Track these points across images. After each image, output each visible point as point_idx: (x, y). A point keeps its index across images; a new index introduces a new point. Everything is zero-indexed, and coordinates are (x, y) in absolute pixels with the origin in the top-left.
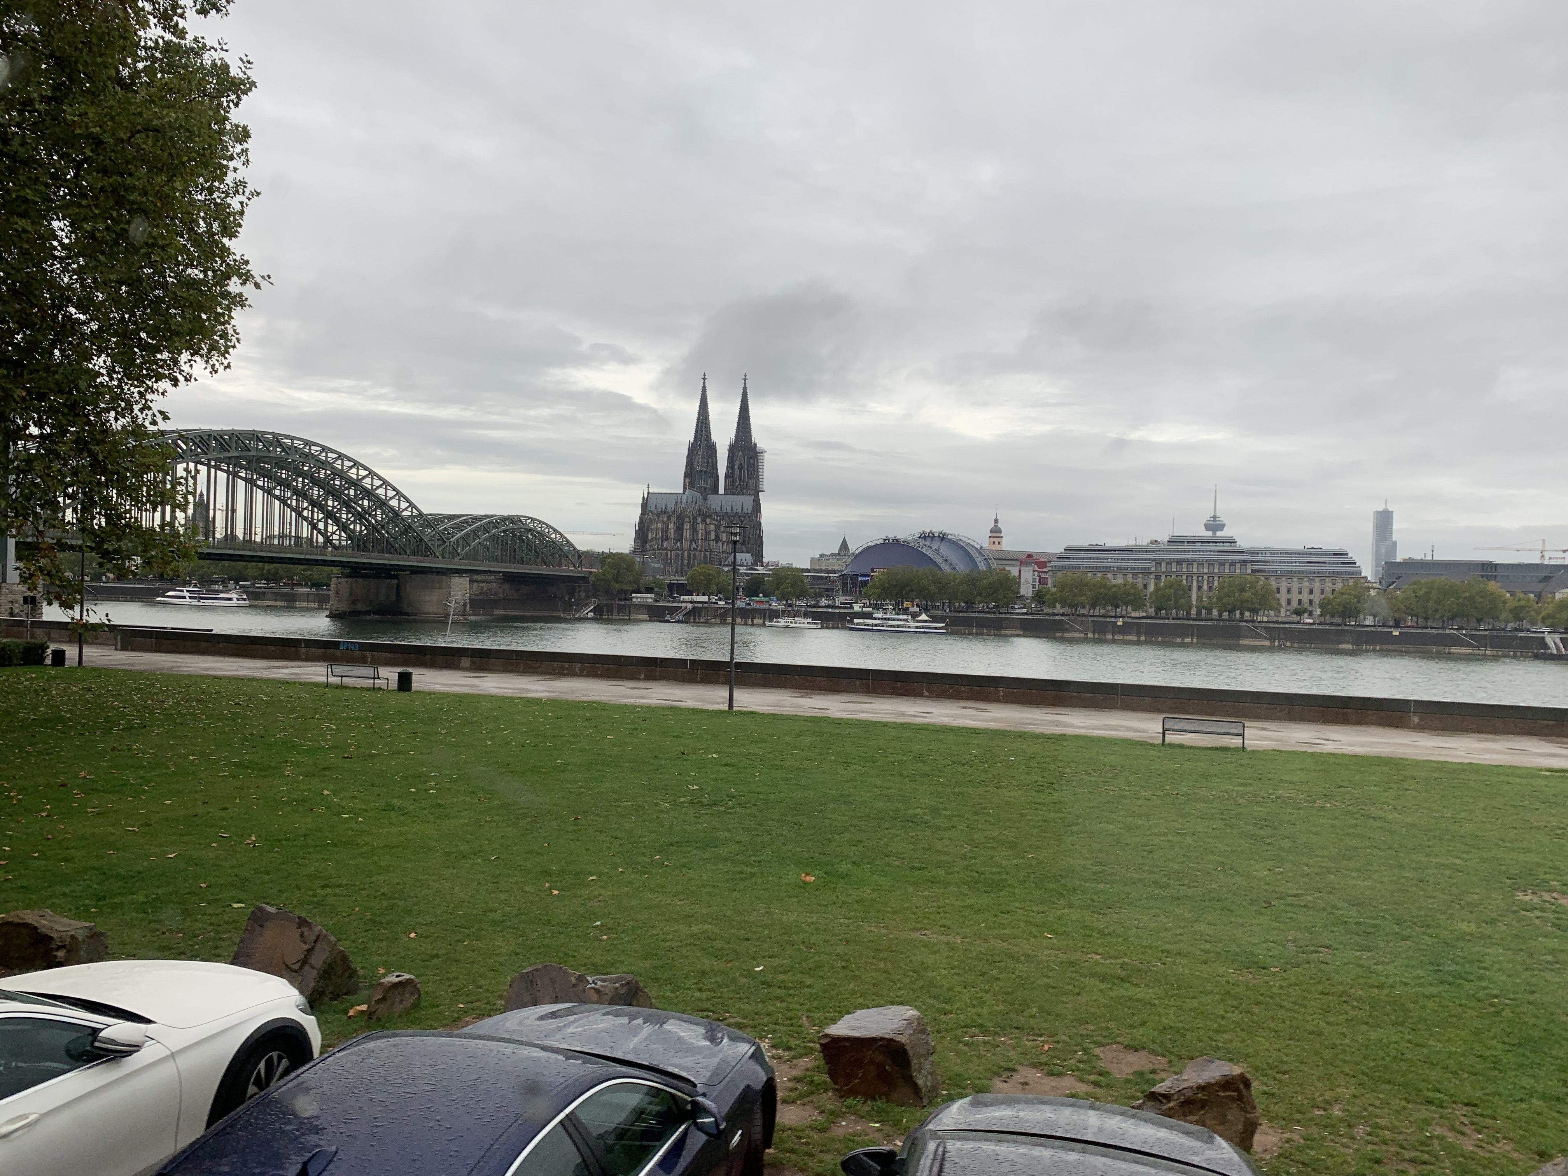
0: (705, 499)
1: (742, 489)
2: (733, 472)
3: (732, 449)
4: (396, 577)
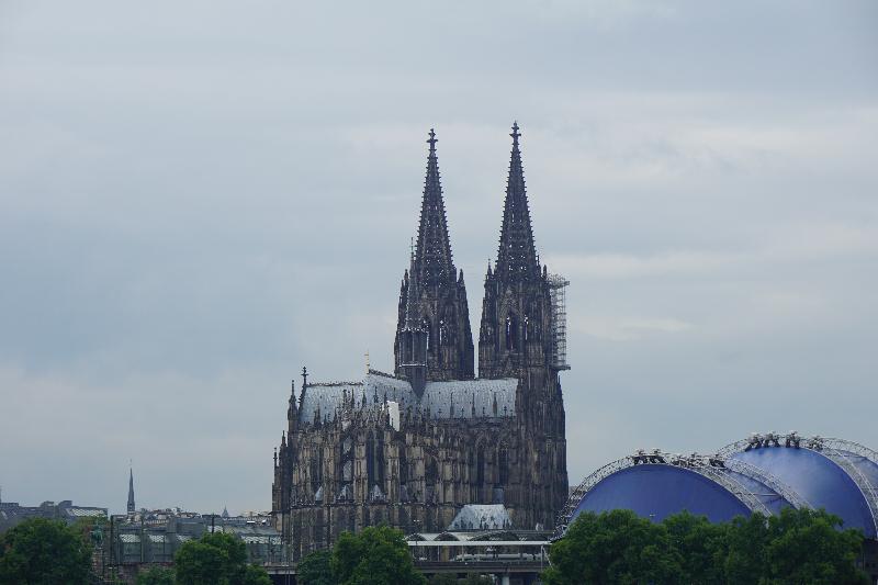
3: (490, 284)
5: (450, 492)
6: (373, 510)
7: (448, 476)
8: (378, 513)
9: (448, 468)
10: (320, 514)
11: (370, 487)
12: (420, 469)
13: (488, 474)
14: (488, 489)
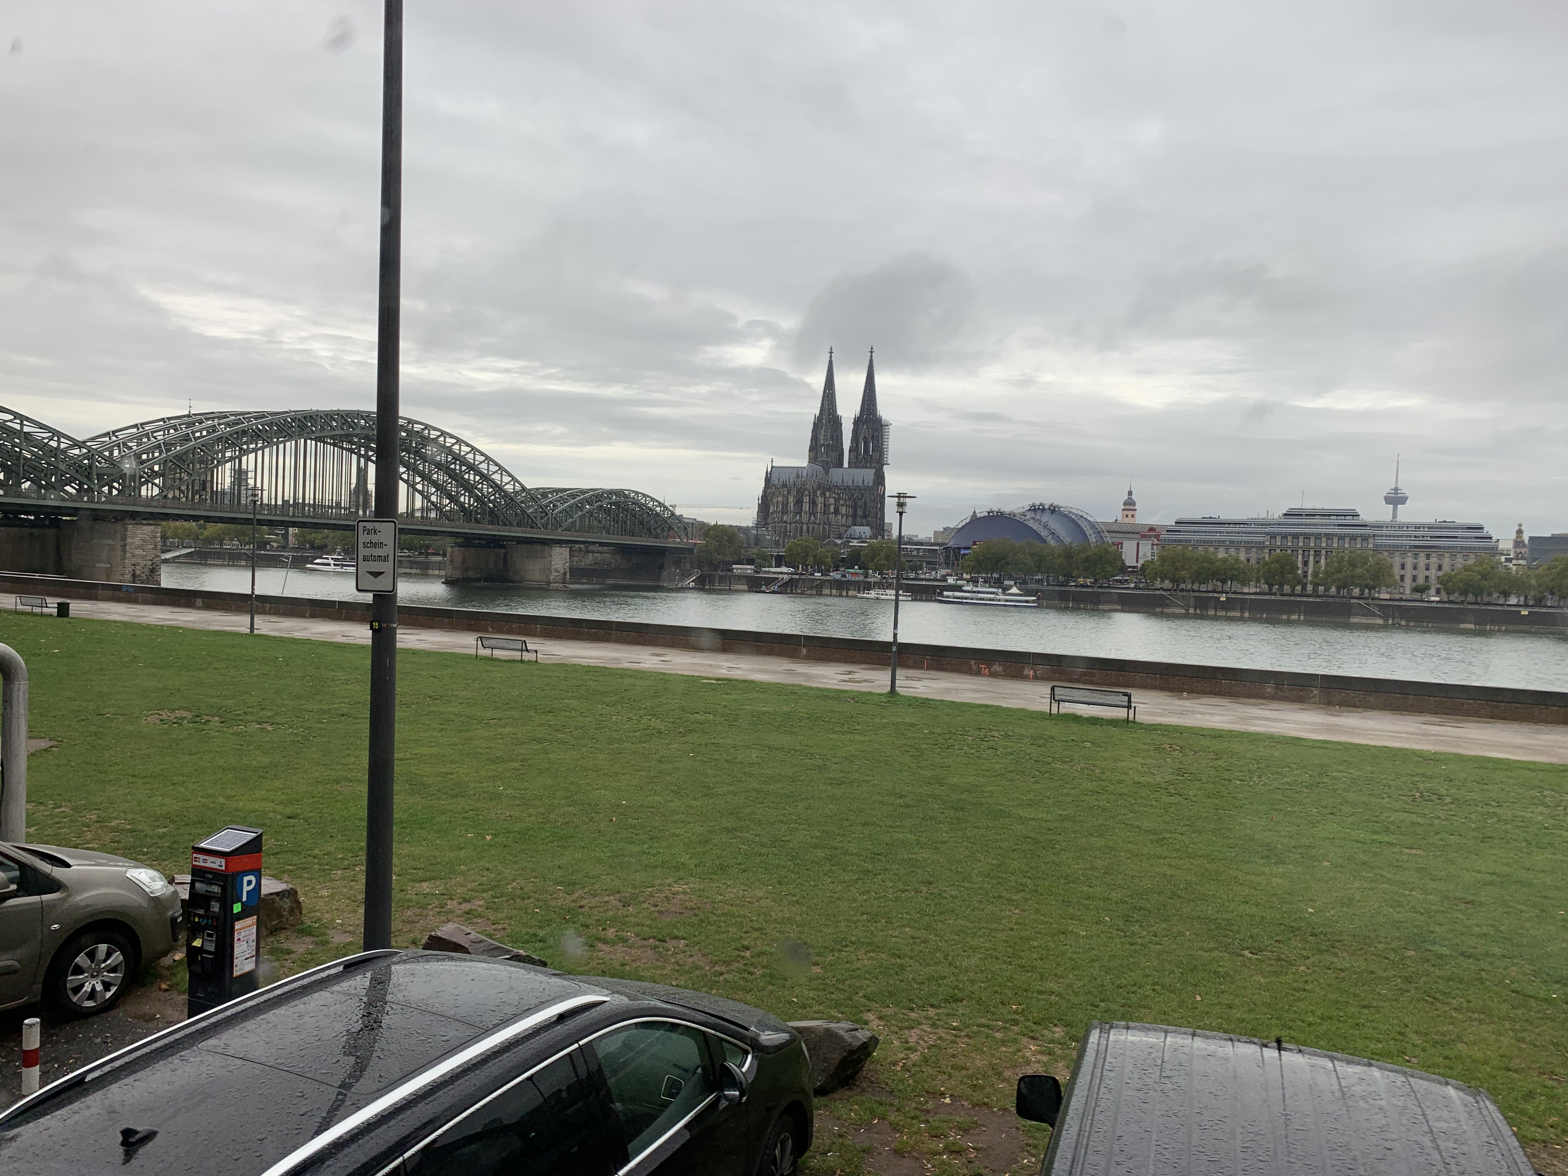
0: (827, 473)
1: (866, 462)
2: (857, 446)
3: (857, 422)
4: (503, 547)
5: (844, 520)
6: (811, 527)
7: (844, 512)
8: (813, 528)
9: (844, 509)
10: (786, 527)
11: (810, 517)
12: (832, 509)
13: (860, 513)
14: (859, 519)
